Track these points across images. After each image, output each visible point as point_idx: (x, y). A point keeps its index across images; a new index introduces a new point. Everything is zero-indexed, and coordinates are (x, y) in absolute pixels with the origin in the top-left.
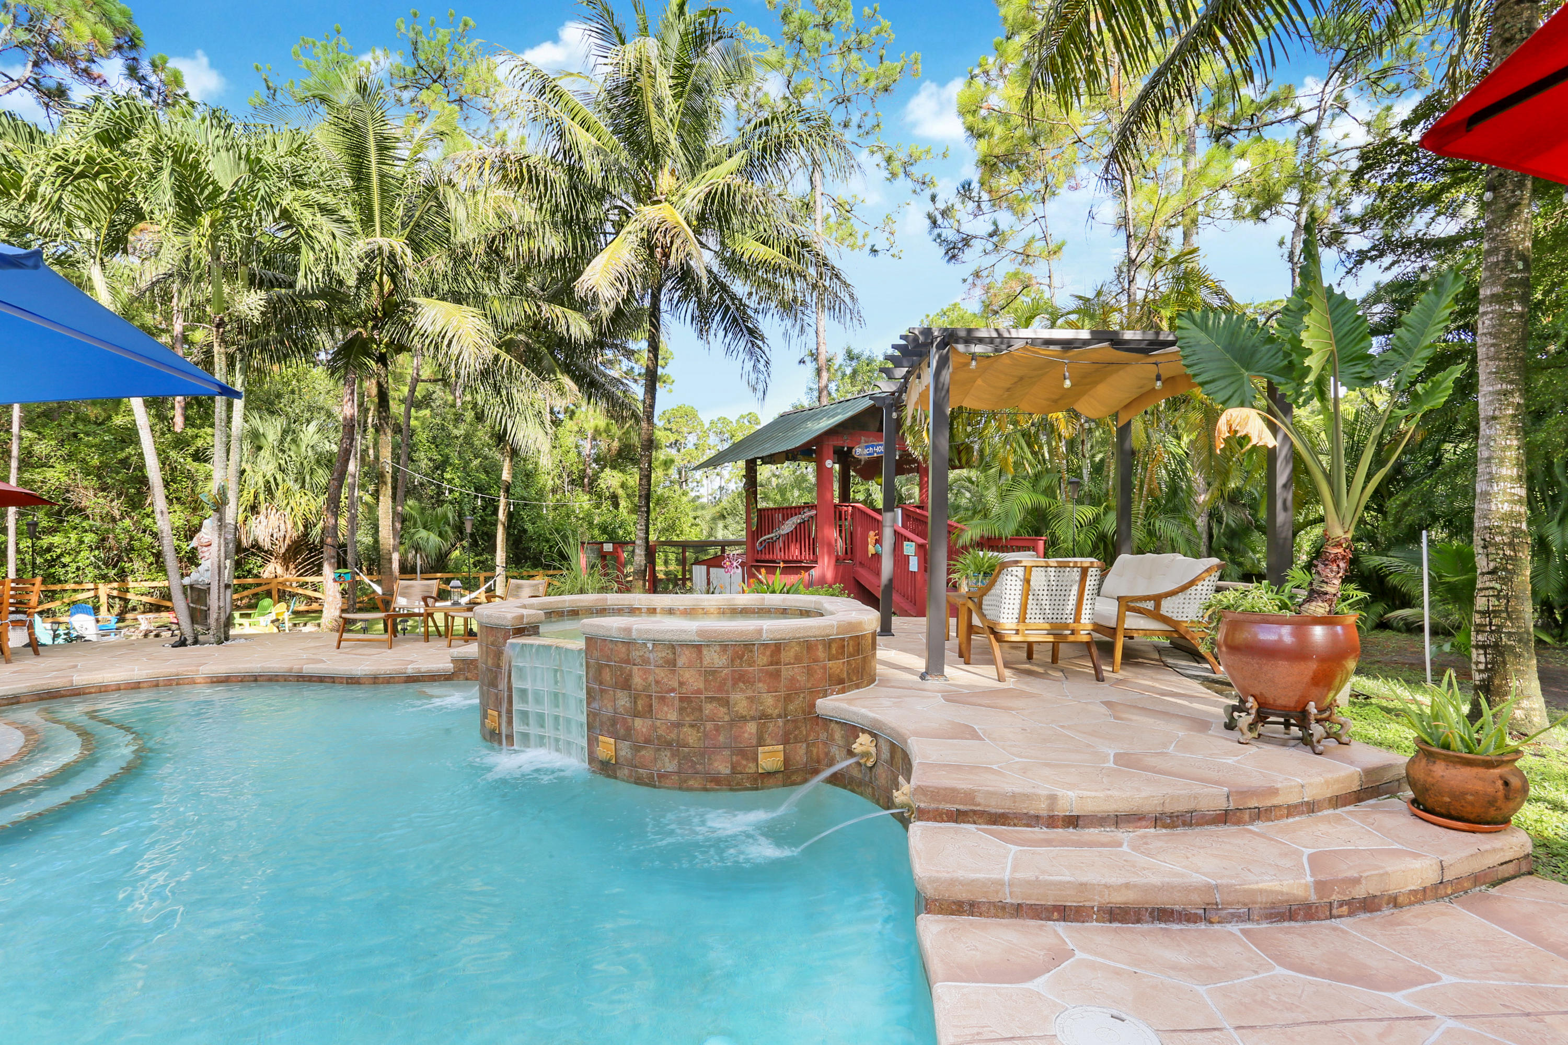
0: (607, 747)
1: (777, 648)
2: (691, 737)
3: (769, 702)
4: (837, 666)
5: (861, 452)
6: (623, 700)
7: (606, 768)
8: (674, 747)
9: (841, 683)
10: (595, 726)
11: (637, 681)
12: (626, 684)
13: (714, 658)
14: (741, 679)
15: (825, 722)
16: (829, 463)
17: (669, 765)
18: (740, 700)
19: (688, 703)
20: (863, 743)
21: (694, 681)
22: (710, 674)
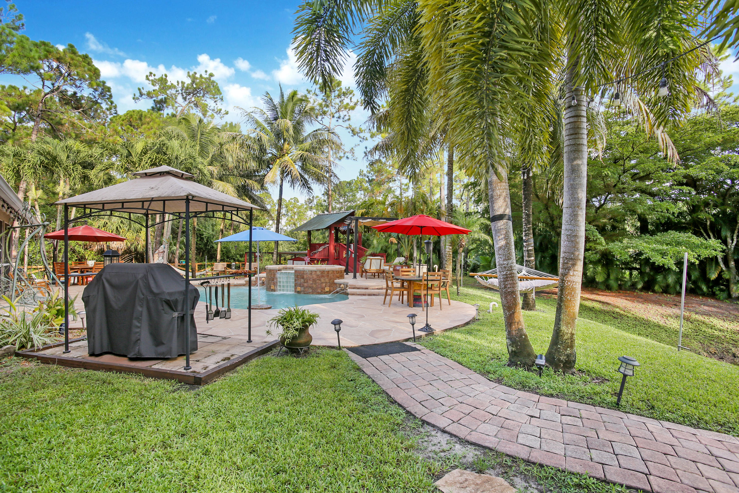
0: (299, 289)
1: (328, 272)
2: (314, 286)
3: (327, 280)
4: (338, 275)
5: (342, 229)
6: (302, 280)
7: (299, 292)
8: (311, 287)
9: (339, 278)
10: (296, 286)
11: (305, 277)
12: (303, 278)
13: (318, 273)
14: (323, 276)
15: (336, 284)
16: (333, 232)
17: (310, 290)
18: (322, 280)
19: (314, 280)
20: (342, 286)
21: (315, 277)
22: (318, 275)
